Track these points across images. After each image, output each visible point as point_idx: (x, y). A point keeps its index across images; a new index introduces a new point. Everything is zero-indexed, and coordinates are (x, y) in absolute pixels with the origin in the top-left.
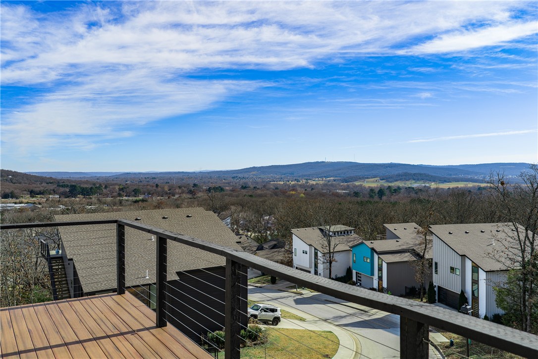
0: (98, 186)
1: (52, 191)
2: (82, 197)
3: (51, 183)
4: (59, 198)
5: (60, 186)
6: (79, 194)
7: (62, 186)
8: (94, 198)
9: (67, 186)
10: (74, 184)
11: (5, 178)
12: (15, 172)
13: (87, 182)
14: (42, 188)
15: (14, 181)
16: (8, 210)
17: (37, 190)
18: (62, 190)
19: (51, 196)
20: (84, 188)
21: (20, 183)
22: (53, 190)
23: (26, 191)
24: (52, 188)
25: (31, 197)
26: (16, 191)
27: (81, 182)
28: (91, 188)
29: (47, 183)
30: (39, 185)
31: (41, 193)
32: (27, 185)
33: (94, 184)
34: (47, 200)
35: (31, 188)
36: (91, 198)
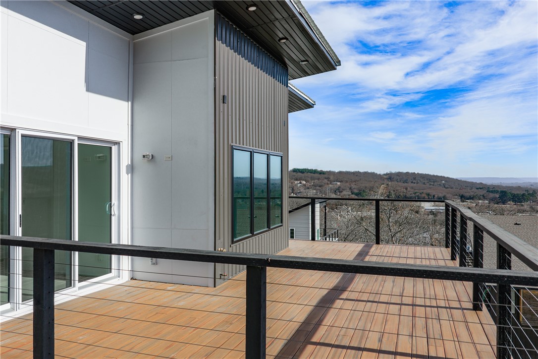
0: (531, 192)
1: (481, 197)
2: (513, 203)
3: (481, 188)
4: (489, 203)
5: (489, 192)
6: (509, 201)
7: (492, 192)
8: (526, 206)
9: (497, 192)
10: (504, 190)
11: (439, 183)
12: (447, 178)
13: (519, 188)
14: (472, 194)
15: (446, 186)
16: (440, 213)
17: (467, 195)
18: (492, 195)
19: (480, 201)
20: (515, 194)
21: (452, 188)
22: (483, 196)
23: (456, 195)
24: (482, 194)
25: (461, 201)
26: (448, 196)
27: (512, 188)
28: (523, 195)
29: (477, 189)
30: (469, 190)
31: (470, 198)
32: (458, 190)
33: (527, 191)
34: (476, 205)
35: (462, 193)
36: (522, 206)
